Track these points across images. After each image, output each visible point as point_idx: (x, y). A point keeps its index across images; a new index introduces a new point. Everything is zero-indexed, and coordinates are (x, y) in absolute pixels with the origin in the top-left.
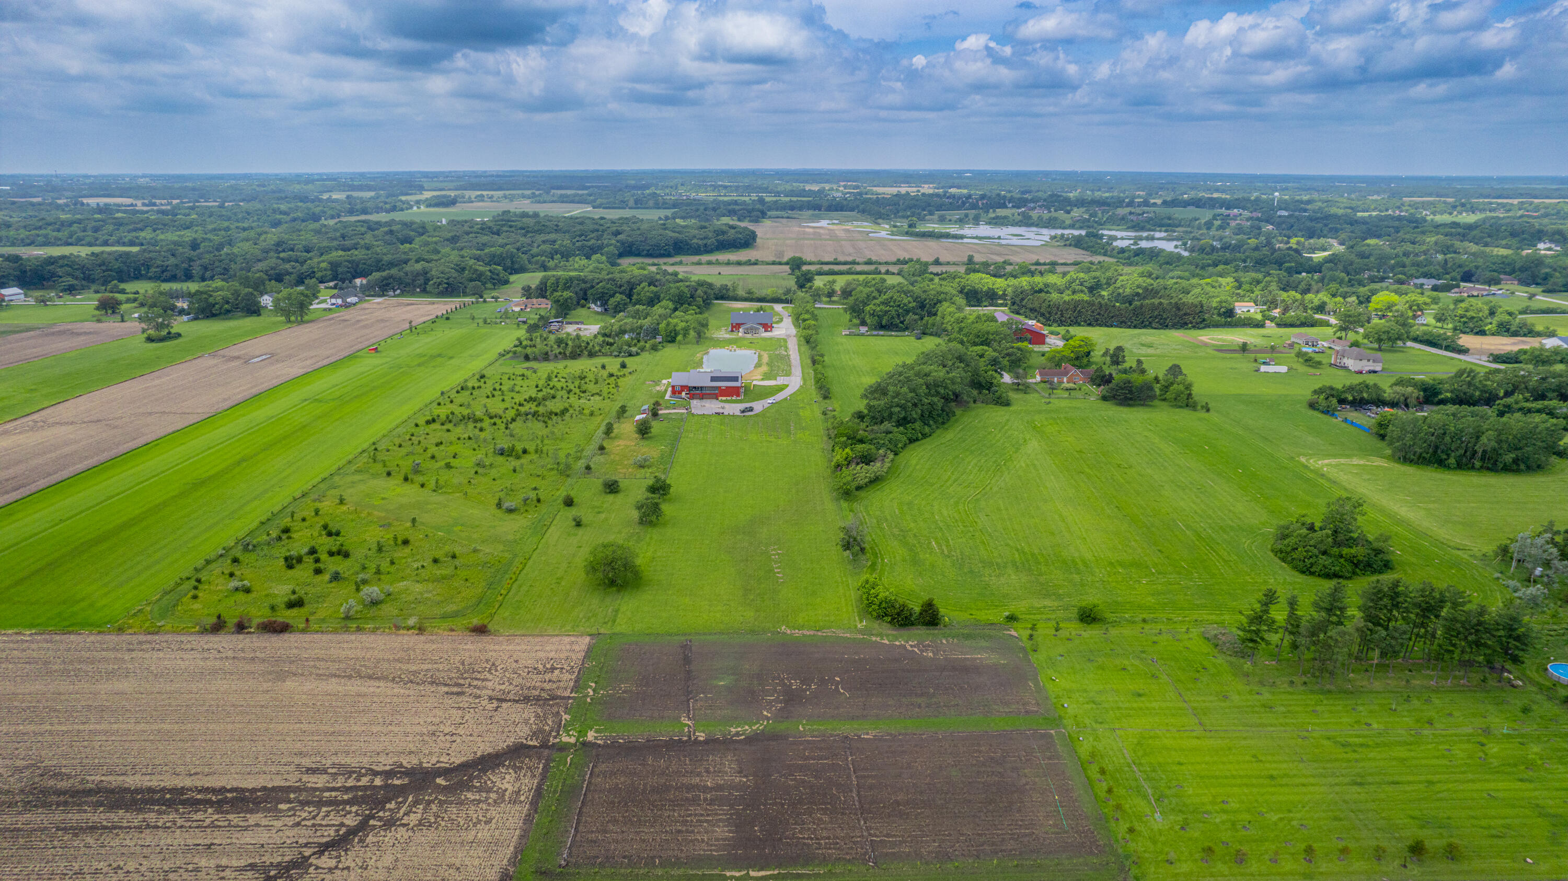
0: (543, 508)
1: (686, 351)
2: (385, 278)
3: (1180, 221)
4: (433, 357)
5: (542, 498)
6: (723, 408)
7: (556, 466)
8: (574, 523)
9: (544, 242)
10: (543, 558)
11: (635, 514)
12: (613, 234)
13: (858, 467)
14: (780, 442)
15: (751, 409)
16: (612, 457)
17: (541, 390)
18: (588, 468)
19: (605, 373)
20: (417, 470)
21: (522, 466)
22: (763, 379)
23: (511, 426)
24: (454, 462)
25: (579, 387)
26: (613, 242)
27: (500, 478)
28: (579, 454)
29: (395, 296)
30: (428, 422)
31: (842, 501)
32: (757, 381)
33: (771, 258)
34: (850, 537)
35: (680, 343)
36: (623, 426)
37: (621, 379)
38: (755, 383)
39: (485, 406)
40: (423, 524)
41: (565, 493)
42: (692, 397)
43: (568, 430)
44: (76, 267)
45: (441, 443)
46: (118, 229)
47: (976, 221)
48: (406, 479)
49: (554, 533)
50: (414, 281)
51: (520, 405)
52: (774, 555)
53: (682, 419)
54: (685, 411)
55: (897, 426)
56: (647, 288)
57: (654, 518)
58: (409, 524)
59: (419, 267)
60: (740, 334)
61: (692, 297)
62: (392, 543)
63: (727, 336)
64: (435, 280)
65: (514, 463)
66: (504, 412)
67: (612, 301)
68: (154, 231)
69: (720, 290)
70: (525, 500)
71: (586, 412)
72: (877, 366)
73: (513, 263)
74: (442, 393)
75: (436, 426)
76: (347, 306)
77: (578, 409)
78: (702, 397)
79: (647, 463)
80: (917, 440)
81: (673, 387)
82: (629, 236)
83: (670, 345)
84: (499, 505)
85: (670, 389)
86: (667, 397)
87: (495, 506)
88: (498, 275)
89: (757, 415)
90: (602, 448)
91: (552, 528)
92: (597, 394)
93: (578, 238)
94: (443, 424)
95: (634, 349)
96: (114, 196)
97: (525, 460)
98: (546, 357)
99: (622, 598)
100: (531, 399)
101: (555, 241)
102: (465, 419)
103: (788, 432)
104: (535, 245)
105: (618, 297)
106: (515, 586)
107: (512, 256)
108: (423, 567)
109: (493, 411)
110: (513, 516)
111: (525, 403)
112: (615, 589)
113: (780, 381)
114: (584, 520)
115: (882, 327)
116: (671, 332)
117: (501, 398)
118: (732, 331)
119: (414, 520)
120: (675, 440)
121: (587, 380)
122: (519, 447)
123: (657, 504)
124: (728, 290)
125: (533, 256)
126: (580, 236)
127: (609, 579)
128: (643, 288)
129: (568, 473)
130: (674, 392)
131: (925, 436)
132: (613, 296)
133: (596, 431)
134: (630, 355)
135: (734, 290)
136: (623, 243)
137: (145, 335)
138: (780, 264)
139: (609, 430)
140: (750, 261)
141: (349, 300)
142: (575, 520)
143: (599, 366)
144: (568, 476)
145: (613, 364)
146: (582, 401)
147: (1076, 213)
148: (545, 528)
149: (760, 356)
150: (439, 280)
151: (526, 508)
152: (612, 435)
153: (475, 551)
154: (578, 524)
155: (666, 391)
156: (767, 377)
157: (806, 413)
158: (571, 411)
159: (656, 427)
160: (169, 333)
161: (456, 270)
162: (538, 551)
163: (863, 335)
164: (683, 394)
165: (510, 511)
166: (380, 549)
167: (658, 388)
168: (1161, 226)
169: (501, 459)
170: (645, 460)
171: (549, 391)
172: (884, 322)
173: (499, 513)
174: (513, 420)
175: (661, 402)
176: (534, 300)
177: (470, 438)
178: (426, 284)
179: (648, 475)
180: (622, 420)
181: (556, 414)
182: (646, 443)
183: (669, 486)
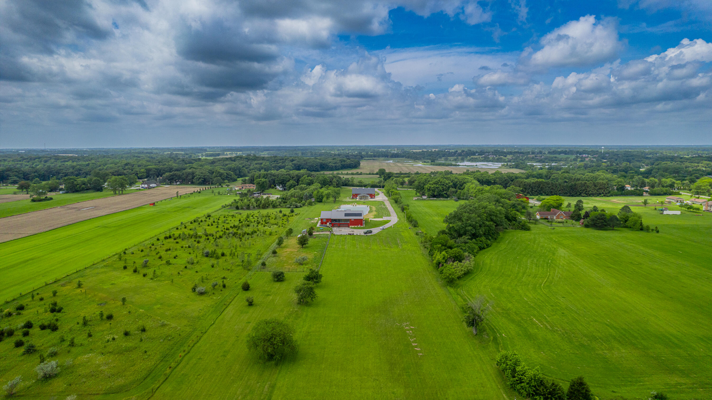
0: (226, 292)
1: (328, 206)
2: (172, 175)
3: (561, 159)
4: (185, 208)
5: (227, 285)
6: (353, 231)
7: (241, 264)
8: (247, 303)
9: (256, 164)
10: (217, 332)
11: (295, 297)
12: (290, 161)
13: (455, 263)
14: (392, 250)
15: (371, 232)
16: (281, 258)
17: (242, 222)
18: (264, 264)
19: (281, 215)
20: (145, 265)
21: (218, 264)
22: (374, 218)
23: (218, 240)
24: (172, 261)
25: (265, 221)
26: (290, 164)
27: (201, 271)
28: (259, 257)
29: (176, 185)
30: (166, 238)
31: (448, 288)
32: (371, 218)
33: (368, 173)
34: (474, 315)
35: (325, 202)
36: (290, 241)
37: (290, 217)
38: (370, 219)
39: (205, 230)
40: (132, 303)
41: (244, 281)
42: (333, 226)
43: (254, 243)
44: (21, 172)
45: (170, 250)
46: (56, 161)
47: (463, 160)
48: (135, 271)
49: (230, 311)
50: (187, 177)
51: (227, 229)
52: (408, 330)
53: (327, 237)
54: (329, 233)
55: (471, 239)
56: (307, 178)
57: (309, 299)
58: (120, 303)
59: (190, 171)
60: (357, 200)
61: (331, 182)
62: (99, 317)
63: (351, 200)
64: (197, 177)
65: (213, 261)
66: (216, 233)
67: (288, 184)
68: (73, 162)
69: (345, 181)
70: (214, 286)
71: (268, 233)
72: (439, 212)
73: (240, 172)
74: (182, 223)
75: (171, 240)
76: (149, 188)
77: (262, 231)
78: (339, 226)
79: (305, 262)
80: (484, 248)
81: (322, 220)
82: (298, 162)
83: (319, 203)
84: (194, 290)
85: (320, 222)
86: (318, 225)
87: (191, 290)
88: (231, 176)
89: (374, 235)
90: (274, 252)
91: (230, 307)
92: (276, 224)
93: (273, 163)
94: (175, 239)
95: (299, 205)
96: (68, 154)
97: (221, 260)
98: (248, 208)
99: (280, 372)
100: (235, 227)
101: (261, 164)
102: (191, 236)
103: (397, 244)
104: (252, 165)
105: (291, 182)
106: (186, 358)
107: (239, 169)
108: (114, 339)
109: (208, 232)
110: (202, 297)
111: (230, 229)
112: (273, 362)
113: (385, 219)
114: (255, 301)
115: (434, 196)
116: (319, 196)
117: (216, 226)
118: (353, 198)
119: (124, 300)
120: (323, 249)
121: (270, 218)
122: (219, 252)
123: (311, 289)
124: (349, 181)
125: (250, 170)
126: (274, 161)
127: (269, 354)
128: (305, 178)
129: (249, 268)
130: (322, 223)
131: (488, 246)
132: (289, 181)
133: (272, 243)
134: (297, 207)
135: (352, 181)
136: (295, 165)
137: (32, 198)
138: (373, 174)
139: (280, 242)
140: (358, 173)
141: (151, 185)
142: (248, 300)
143: (278, 212)
144: (249, 270)
145: (286, 211)
146: (266, 228)
147: (509, 157)
148: (225, 306)
149: (370, 208)
150: (199, 177)
151: (213, 291)
152: (283, 245)
153: (163, 325)
154: (251, 304)
155: (317, 223)
156: (376, 217)
157: (405, 234)
158: (258, 232)
159: (311, 241)
160: (46, 197)
161: (209, 173)
162: (214, 326)
163: (425, 200)
164: (328, 223)
165: (202, 294)
166: (85, 323)
167: (312, 221)
168: (554, 161)
169: (206, 259)
170: (304, 259)
171: (246, 222)
172: (436, 193)
173: (192, 295)
174: (221, 237)
175: (314, 228)
176: (247, 185)
177: (189, 247)
178: (193, 178)
179: (305, 269)
180: (289, 238)
181: (248, 234)
182: (304, 250)
183: (321, 276)
